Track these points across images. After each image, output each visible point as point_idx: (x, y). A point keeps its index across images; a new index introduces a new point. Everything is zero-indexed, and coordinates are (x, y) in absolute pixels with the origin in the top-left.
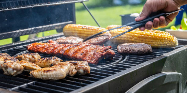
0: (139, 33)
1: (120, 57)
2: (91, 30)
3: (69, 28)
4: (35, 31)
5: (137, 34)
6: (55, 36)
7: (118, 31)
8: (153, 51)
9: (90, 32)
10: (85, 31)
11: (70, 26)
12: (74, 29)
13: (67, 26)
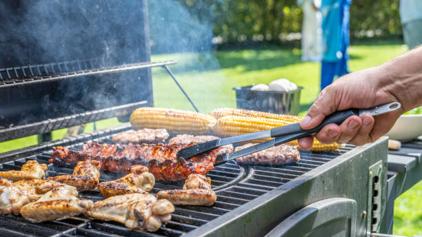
0: (272, 123)
1: (239, 172)
2: (183, 118)
3: (141, 115)
4: (78, 122)
5: (268, 125)
6: (116, 129)
7: (234, 120)
8: (301, 158)
9: (181, 121)
10: (170, 120)
11: (143, 110)
12: (151, 116)
13: (138, 112)
